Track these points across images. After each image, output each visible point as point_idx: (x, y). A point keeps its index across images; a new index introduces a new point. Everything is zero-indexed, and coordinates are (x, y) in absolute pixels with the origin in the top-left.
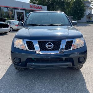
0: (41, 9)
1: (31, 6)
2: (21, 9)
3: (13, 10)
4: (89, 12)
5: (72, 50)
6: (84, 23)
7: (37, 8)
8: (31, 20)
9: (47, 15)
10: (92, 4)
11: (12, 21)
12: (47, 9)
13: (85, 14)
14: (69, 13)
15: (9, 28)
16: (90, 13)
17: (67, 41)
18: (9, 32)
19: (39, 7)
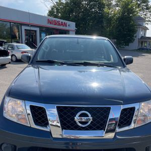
0: (66, 26)
1: (50, 22)
2: (32, 26)
3: (20, 27)
4: (142, 33)
5: (134, 128)
6: (134, 50)
7: (59, 25)
8: (47, 51)
9: (78, 43)
10: (146, 22)
11: (15, 44)
12: (76, 27)
13: (136, 37)
14: (110, 35)
15: (10, 57)
16: (143, 35)
17: (122, 108)
18: (10, 63)
19: (62, 22)
